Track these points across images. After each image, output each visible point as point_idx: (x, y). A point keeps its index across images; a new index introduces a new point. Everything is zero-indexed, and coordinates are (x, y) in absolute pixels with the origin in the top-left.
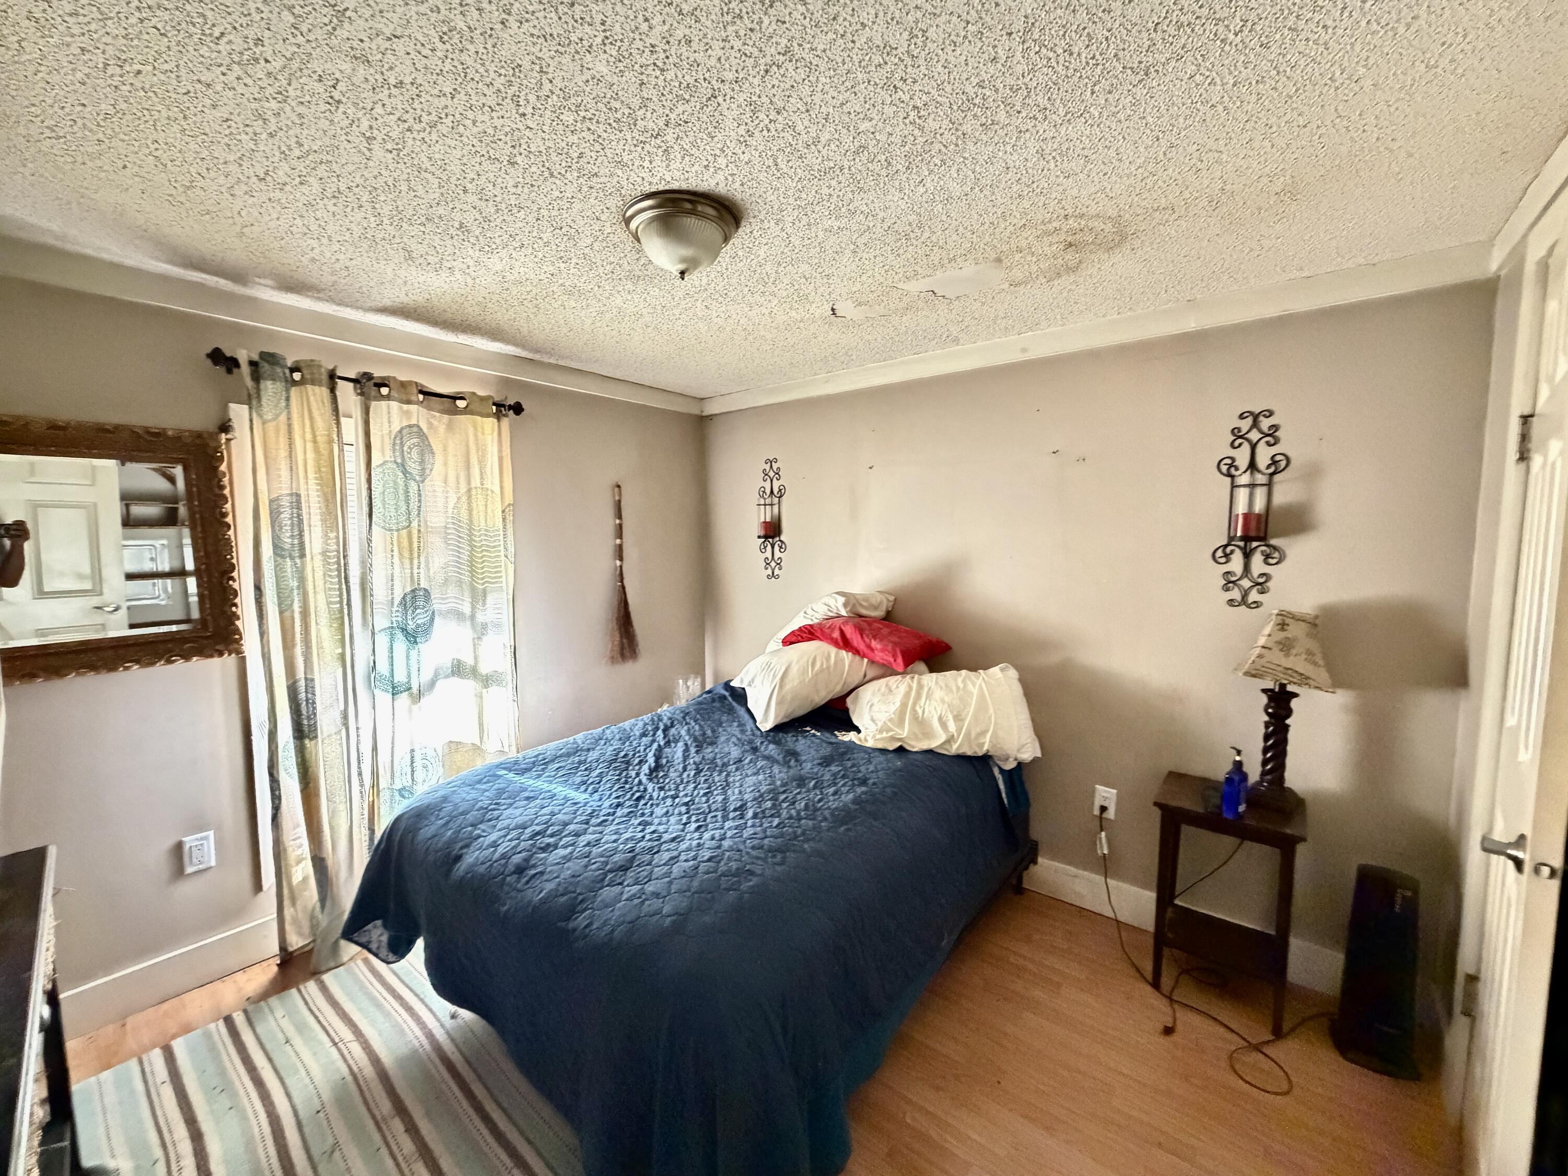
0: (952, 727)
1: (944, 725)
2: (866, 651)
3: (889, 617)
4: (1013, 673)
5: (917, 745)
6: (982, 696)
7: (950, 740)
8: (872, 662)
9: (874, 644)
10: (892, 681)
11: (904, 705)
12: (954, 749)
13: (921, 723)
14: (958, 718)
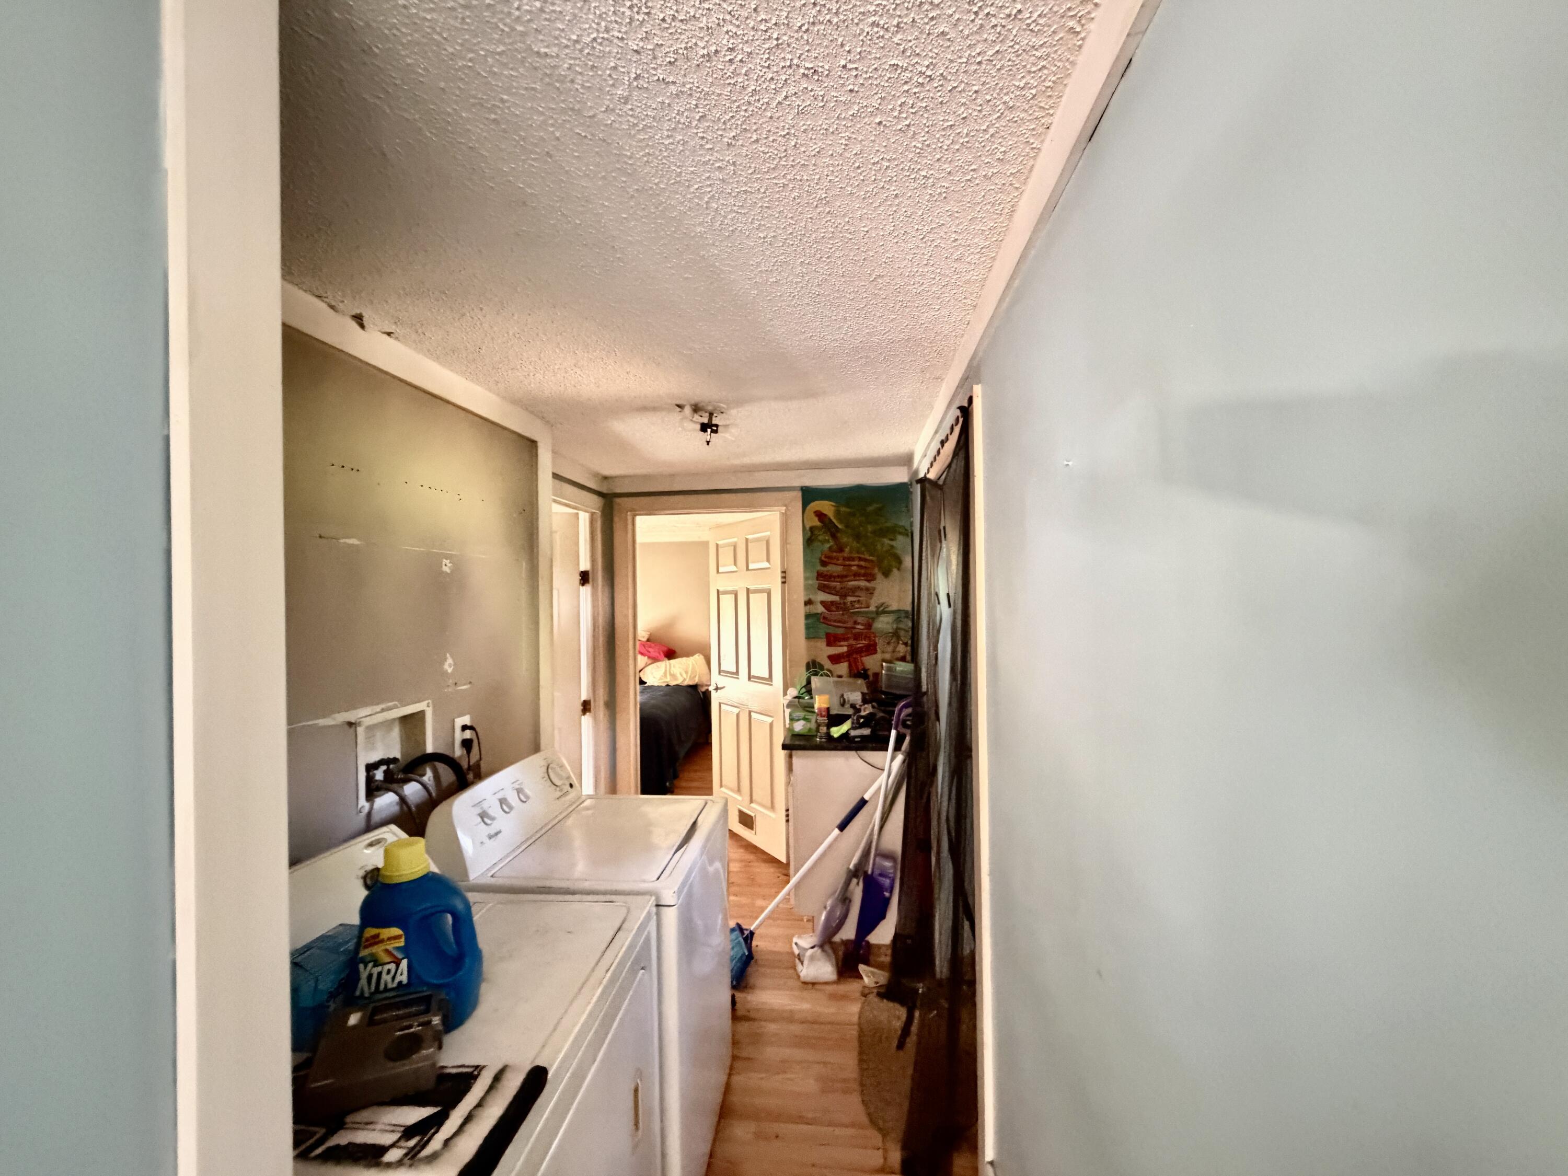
0: (685, 676)
1: (681, 675)
2: (647, 653)
3: (648, 640)
4: (702, 657)
5: (673, 683)
6: (693, 665)
7: (685, 680)
8: (649, 657)
9: (650, 650)
10: (658, 664)
11: (666, 671)
12: (686, 683)
13: (673, 676)
14: (686, 672)
